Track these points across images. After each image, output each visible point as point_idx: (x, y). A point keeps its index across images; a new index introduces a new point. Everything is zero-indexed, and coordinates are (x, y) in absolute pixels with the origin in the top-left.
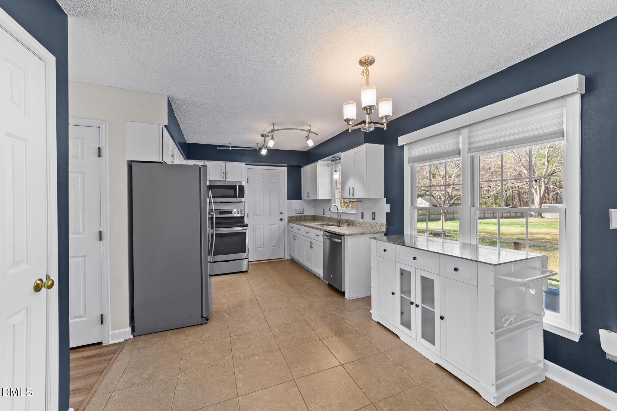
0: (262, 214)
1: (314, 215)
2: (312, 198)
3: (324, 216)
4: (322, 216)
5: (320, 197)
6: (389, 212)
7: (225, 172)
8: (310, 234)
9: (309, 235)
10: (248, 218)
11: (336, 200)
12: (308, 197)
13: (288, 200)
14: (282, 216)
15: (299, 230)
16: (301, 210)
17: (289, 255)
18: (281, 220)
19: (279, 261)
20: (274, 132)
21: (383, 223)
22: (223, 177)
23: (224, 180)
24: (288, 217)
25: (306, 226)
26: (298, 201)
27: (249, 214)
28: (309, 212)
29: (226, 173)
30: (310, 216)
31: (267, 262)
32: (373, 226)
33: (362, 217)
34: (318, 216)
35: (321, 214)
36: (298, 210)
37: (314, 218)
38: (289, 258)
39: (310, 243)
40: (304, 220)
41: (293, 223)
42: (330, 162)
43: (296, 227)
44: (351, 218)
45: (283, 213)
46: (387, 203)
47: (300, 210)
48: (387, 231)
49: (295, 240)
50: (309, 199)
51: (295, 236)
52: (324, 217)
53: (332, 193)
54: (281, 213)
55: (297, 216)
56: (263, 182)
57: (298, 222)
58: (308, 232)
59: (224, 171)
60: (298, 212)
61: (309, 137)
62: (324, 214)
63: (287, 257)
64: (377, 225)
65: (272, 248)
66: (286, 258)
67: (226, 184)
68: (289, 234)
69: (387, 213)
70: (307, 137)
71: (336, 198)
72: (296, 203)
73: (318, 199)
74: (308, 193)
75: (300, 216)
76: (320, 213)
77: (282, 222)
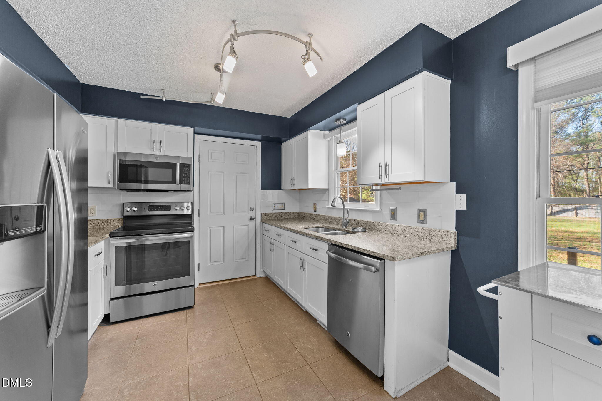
0: (222, 211)
1: (298, 213)
2: (298, 186)
3: (315, 213)
4: (312, 214)
5: (312, 185)
6: (464, 208)
7: (156, 141)
8: (298, 244)
9: (298, 246)
10: (199, 215)
11: (336, 189)
12: (293, 185)
13: (262, 189)
14: (252, 214)
15: (279, 235)
16: (281, 205)
17: (262, 270)
18: (251, 219)
19: (248, 281)
20: (236, 41)
21: (448, 230)
22: (154, 149)
23: (156, 153)
24: (262, 215)
25: (292, 230)
26: (276, 192)
27: (200, 210)
28: (291, 208)
29: (159, 142)
30: (293, 213)
31: (228, 284)
32: (420, 234)
33: (393, 216)
34: (305, 214)
35: (310, 210)
36: (276, 205)
37: (300, 217)
38: (263, 275)
39: (301, 259)
40: (285, 219)
41: (269, 224)
42: (327, 132)
43: (273, 230)
44: (368, 218)
45: (255, 209)
46: (458, 192)
47: (279, 205)
48: (458, 247)
49: (272, 250)
50: (293, 188)
51: (272, 244)
52: (316, 215)
53: (330, 179)
54: (252, 209)
55: (275, 213)
56: (224, 162)
57: (277, 223)
58: (295, 240)
59: (155, 138)
60: (276, 208)
61: (309, 56)
62: (315, 211)
63: (260, 274)
64: (433, 234)
65: (236, 261)
66: (258, 276)
67: (159, 160)
68: (263, 240)
69: (457, 211)
70: (303, 57)
71: (336, 186)
72: (272, 195)
73: (309, 187)
74: (293, 179)
75: (280, 214)
76: (308, 209)
77: (253, 223)
